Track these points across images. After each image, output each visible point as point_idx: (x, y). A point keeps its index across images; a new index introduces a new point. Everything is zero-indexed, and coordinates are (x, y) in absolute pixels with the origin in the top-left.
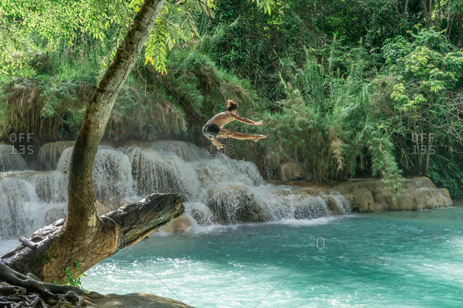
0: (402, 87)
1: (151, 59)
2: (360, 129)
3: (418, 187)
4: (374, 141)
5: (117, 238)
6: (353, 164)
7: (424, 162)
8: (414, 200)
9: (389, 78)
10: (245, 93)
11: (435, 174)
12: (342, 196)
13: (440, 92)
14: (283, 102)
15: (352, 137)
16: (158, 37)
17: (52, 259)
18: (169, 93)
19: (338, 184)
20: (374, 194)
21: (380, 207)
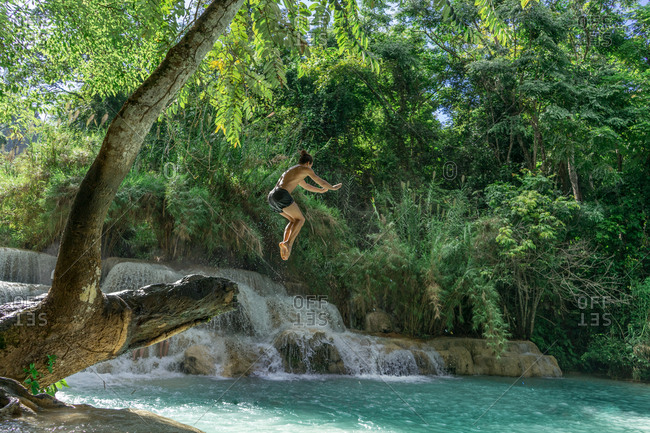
0: (508, 230)
1: (222, 127)
2: (461, 275)
3: (523, 351)
4: (477, 289)
5: (125, 327)
6: (451, 315)
7: (529, 324)
8: (519, 366)
9: (494, 221)
10: (334, 221)
11: (540, 339)
12: (436, 354)
13: (551, 240)
14: (374, 236)
15: (451, 283)
16: (234, 101)
17: (10, 348)
18: (247, 212)
19: (432, 339)
20: (473, 355)
21: (479, 370)
